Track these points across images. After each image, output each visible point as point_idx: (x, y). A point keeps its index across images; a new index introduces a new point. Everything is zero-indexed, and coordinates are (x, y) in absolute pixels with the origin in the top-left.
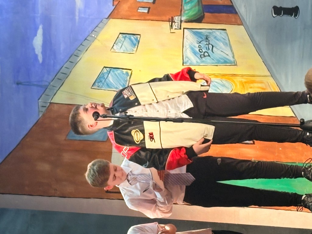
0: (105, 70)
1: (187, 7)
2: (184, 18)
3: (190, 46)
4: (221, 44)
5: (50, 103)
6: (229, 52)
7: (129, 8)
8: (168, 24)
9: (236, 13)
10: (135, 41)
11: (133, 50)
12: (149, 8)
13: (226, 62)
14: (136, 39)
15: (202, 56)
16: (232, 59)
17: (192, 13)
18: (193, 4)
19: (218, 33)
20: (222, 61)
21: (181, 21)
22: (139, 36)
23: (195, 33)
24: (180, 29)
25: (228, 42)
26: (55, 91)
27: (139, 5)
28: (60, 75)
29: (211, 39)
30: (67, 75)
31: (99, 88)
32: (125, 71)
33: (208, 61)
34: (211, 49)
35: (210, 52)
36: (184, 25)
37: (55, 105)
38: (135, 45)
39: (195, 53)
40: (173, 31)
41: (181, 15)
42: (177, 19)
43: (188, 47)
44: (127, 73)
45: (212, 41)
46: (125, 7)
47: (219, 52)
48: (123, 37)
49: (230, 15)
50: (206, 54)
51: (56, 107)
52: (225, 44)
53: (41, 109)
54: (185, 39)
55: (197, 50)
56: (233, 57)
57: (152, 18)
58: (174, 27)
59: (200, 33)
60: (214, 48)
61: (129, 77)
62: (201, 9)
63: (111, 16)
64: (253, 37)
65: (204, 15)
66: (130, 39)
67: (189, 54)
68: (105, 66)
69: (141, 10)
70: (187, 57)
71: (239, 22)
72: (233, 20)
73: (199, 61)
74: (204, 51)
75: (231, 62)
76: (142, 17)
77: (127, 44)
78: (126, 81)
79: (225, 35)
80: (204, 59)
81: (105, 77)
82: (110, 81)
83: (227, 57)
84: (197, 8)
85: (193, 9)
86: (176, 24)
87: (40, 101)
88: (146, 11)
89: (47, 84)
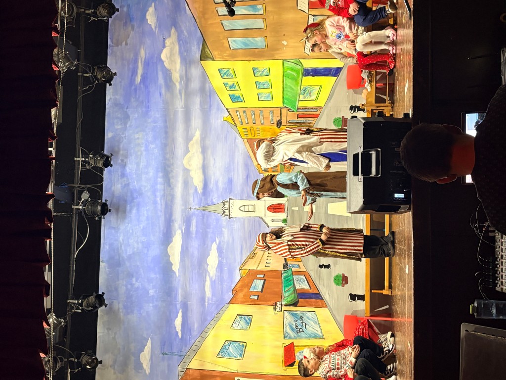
0: (227, 343)
1: (286, 295)
2: (284, 303)
3: (289, 324)
4: (312, 323)
5: (187, 369)
6: (318, 329)
7: (244, 296)
8: (271, 308)
9: (322, 299)
10: (248, 321)
11: (247, 328)
12: (258, 296)
13: (316, 337)
14: (249, 319)
15: (298, 332)
16: (321, 334)
17: (289, 299)
18: (290, 292)
19: (309, 314)
20: (314, 335)
21: (282, 305)
22: (251, 317)
23: (292, 314)
24: (281, 311)
25: (317, 321)
26: (190, 360)
27: (251, 294)
28: (194, 347)
29: (304, 318)
30: (199, 347)
31: (223, 357)
32: (241, 343)
33: (303, 336)
34: (304, 326)
35: (304, 328)
36: (284, 308)
37: (190, 370)
38: (248, 323)
39: (292, 329)
40: (276, 312)
41: (281, 301)
42: (278, 304)
43: (287, 324)
44: (243, 345)
45: (305, 320)
46: (241, 295)
47: (311, 329)
48: (240, 318)
49: (318, 300)
50: (301, 330)
51: (191, 372)
52: (315, 323)
53: (180, 373)
54: (285, 319)
55: (294, 327)
56: (322, 333)
57: (261, 303)
58: (277, 310)
59: (296, 314)
60: (307, 326)
61: (244, 349)
62: (296, 296)
63: (231, 302)
64: (336, 318)
65: (298, 300)
66: (245, 319)
67: (288, 330)
68: (227, 340)
69: (253, 297)
70: (287, 333)
71: (324, 305)
72: (320, 304)
73: (296, 335)
74: (299, 328)
75: (320, 337)
76: (254, 302)
77: (242, 322)
78: (243, 351)
79: (315, 315)
80: (299, 334)
81: (227, 348)
82: (230, 352)
83: (317, 332)
84: (293, 295)
85: (290, 296)
86: (278, 307)
87: (179, 367)
88: (256, 298)
89: (185, 354)
